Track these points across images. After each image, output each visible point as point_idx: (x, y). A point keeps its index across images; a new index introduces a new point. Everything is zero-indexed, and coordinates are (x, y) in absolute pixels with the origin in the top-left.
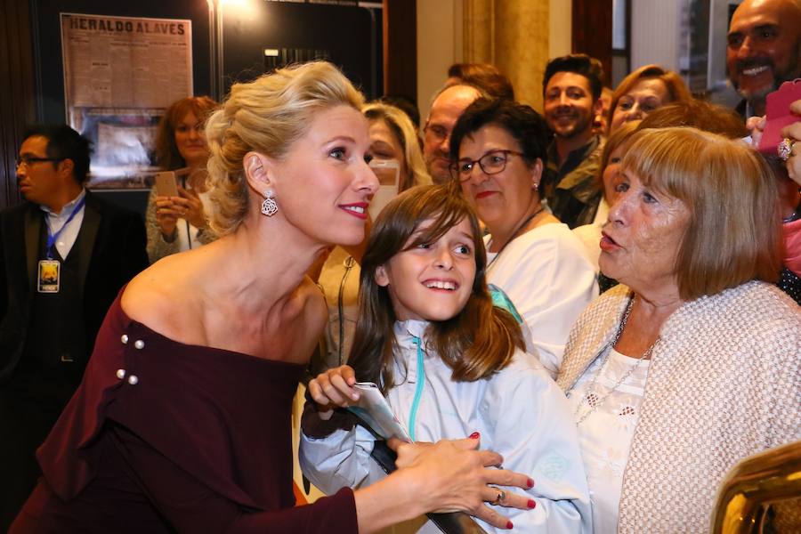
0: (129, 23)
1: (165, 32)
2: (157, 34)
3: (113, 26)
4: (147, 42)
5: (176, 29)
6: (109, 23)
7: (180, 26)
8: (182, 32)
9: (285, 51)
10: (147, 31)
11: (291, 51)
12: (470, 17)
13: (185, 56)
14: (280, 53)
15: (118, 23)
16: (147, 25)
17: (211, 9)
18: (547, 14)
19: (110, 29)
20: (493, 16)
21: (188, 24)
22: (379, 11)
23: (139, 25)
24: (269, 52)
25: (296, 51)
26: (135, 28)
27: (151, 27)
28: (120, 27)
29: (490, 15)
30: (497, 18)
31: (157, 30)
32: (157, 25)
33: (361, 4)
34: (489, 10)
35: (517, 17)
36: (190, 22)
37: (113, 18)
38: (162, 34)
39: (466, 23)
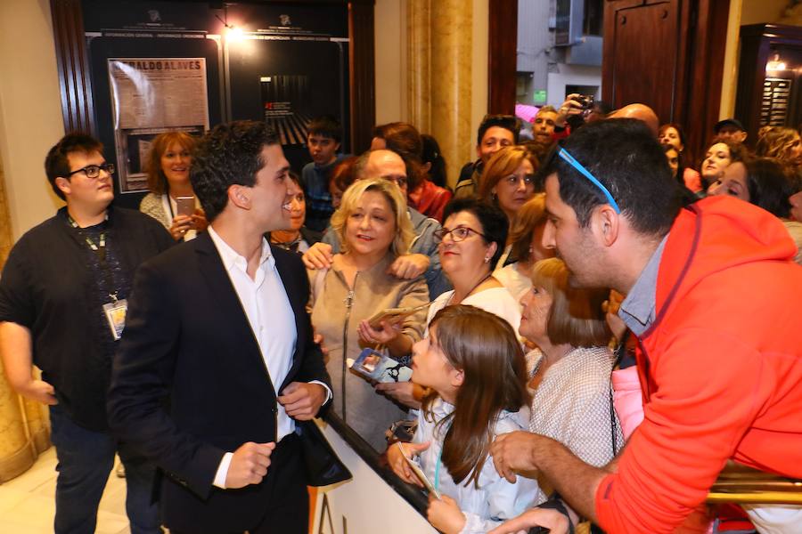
0: (159, 63)
1: (186, 68)
2: (179, 70)
3: (147, 66)
4: (173, 77)
5: (194, 65)
6: (144, 63)
7: (197, 62)
8: (199, 67)
9: (275, 77)
10: (173, 69)
11: (280, 77)
12: (412, 45)
13: (202, 85)
14: (272, 79)
15: (151, 63)
16: (172, 63)
17: (220, 48)
18: (470, 48)
19: (145, 69)
20: (430, 46)
21: (203, 61)
22: (345, 45)
23: (167, 64)
24: (264, 79)
25: (284, 77)
26: (163, 67)
27: (176, 66)
28: (152, 65)
29: (427, 44)
30: (433, 48)
31: (180, 67)
32: (180, 63)
33: (332, 39)
34: (426, 41)
35: (448, 50)
36: (204, 59)
37: (147, 60)
38: (183, 70)
39: (409, 49)
